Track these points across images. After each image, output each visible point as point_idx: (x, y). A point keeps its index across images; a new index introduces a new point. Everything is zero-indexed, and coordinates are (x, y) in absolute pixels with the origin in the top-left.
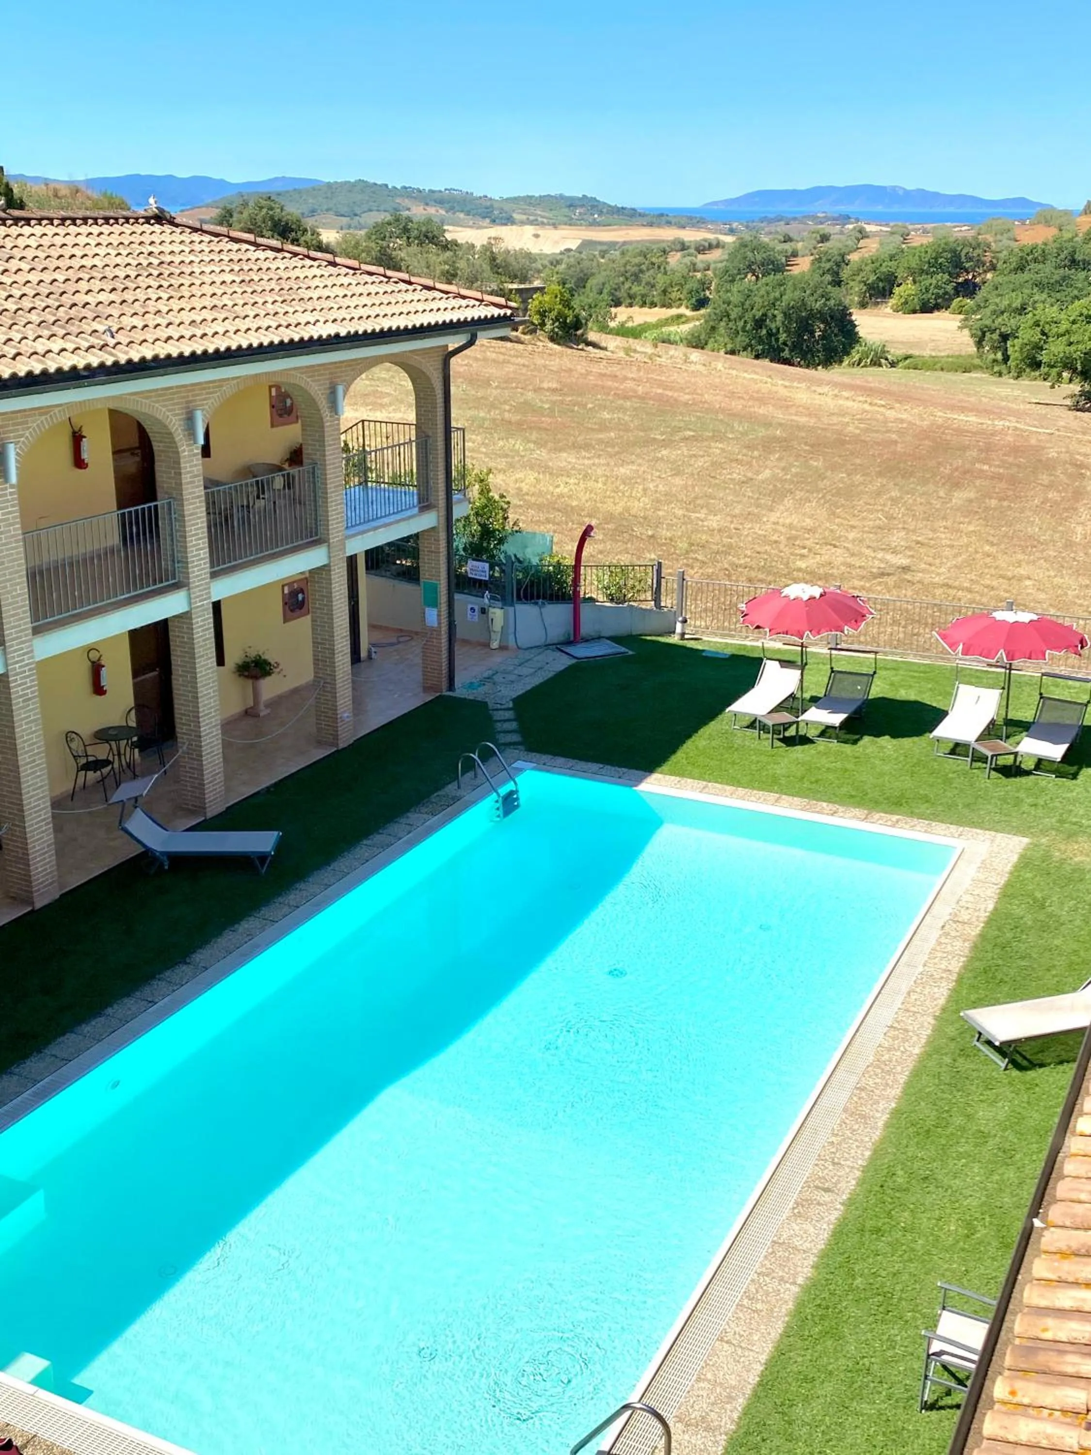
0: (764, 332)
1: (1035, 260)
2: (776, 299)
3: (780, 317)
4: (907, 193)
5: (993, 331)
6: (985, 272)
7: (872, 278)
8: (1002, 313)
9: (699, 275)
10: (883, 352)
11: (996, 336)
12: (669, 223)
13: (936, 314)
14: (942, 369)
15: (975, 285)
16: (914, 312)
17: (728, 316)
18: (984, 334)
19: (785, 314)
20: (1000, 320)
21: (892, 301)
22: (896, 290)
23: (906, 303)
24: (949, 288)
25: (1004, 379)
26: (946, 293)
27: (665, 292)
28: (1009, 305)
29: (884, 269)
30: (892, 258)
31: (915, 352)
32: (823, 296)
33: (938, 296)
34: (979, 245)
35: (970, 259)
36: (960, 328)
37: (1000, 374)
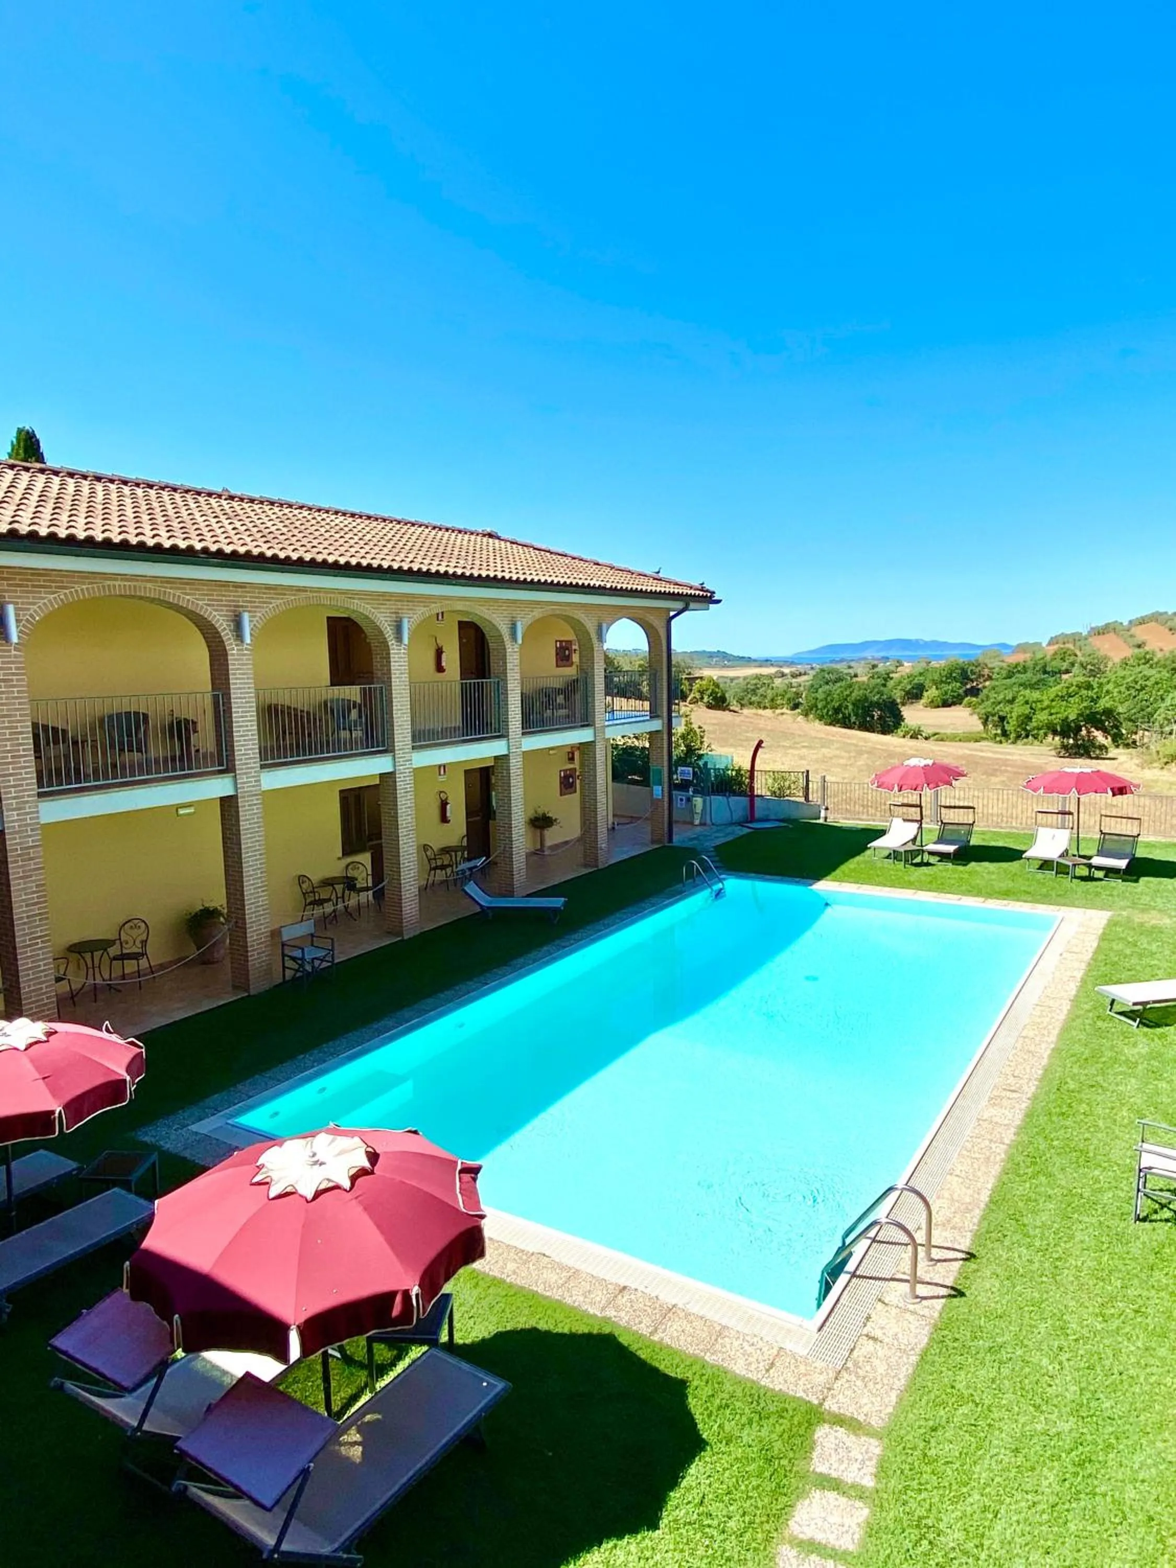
0: (841, 716)
1: (1019, 672)
2: (847, 696)
3: (850, 707)
4: (926, 643)
5: (993, 715)
6: (985, 681)
7: (909, 687)
8: (1000, 703)
9: (794, 690)
10: (919, 731)
11: (996, 718)
12: (772, 665)
13: (953, 708)
14: (960, 740)
15: (978, 689)
16: (938, 707)
17: (816, 706)
18: (988, 717)
19: (853, 704)
20: (998, 708)
21: (922, 701)
22: (925, 694)
23: (932, 701)
24: (961, 691)
25: (1004, 745)
26: (959, 695)
27: (772, 700)
28: (1004, 698)
29: (916, 681)
30: (921, 674)
31: (942, 731)
32: (878, 693)
33: (954, 697)
34: (979, 665)
35: (973, 673)
36: (971, 714)
37: (1001, 742)
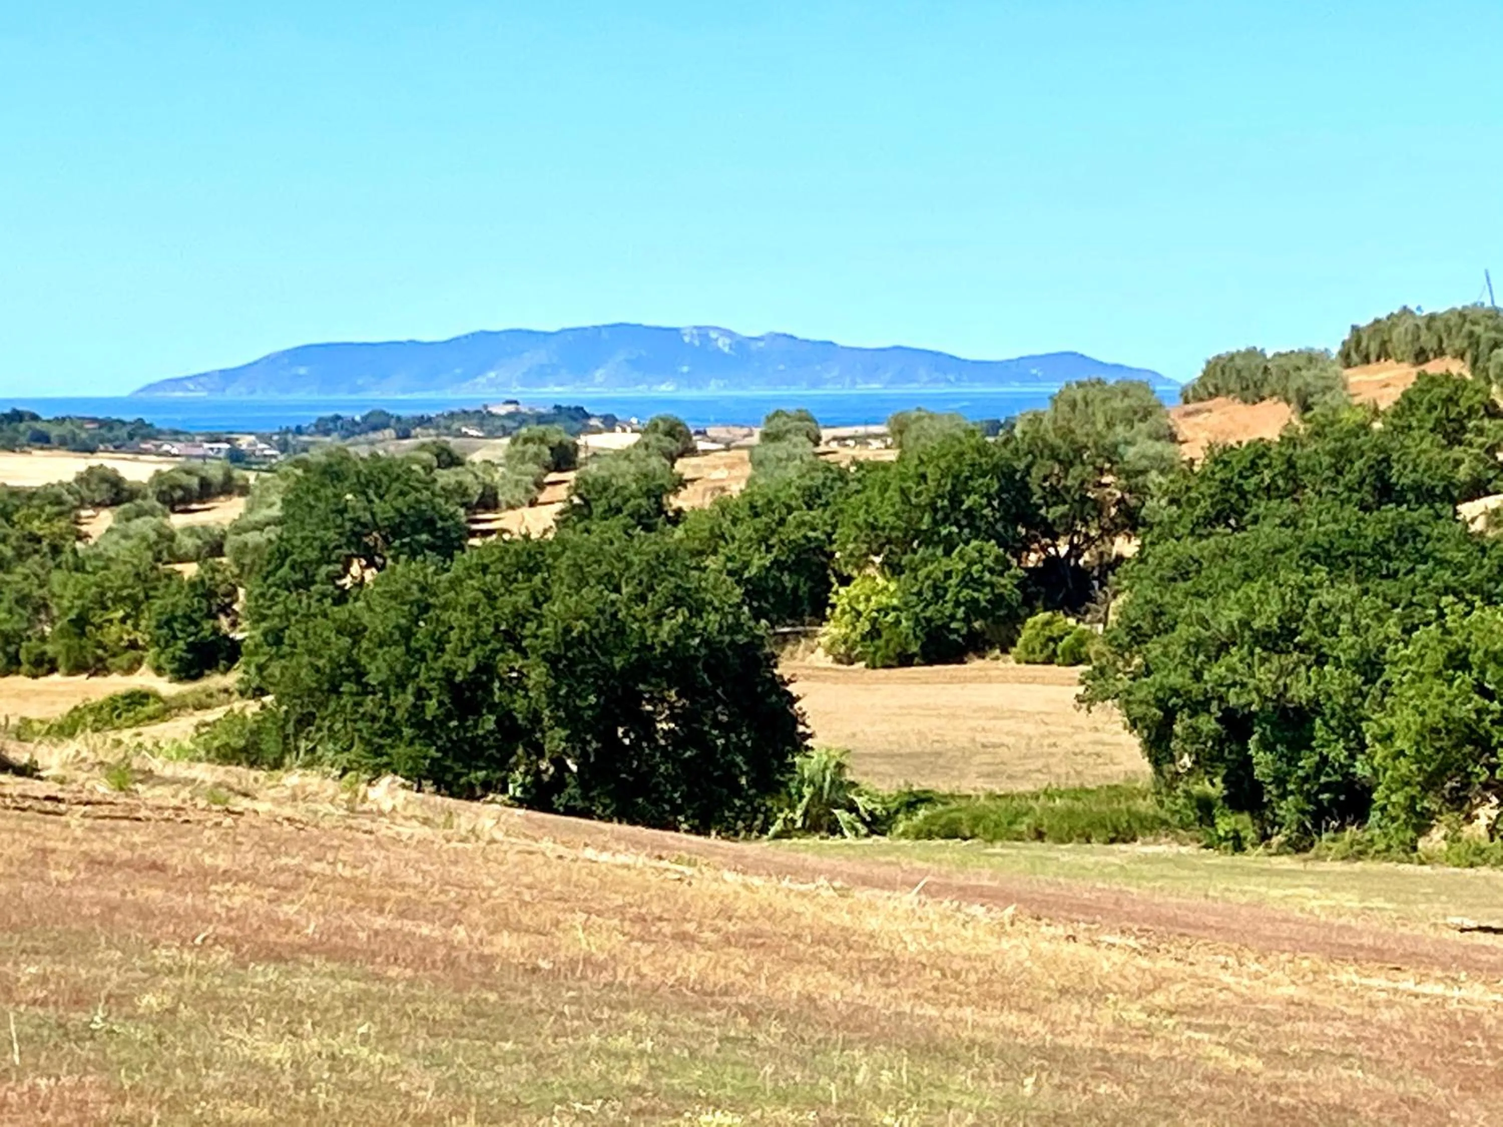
5: (1198, 707)
6: (1109, 533)
9: (190, 570)
13: (975, 665)
14: (1040, 836)
15: (1082, 574)
16: (905, 660)
17: (359, 675)
18: (1170, 715)
20: (1218, 670)
21: (831, 630)
22: (841, 596)
23: (874, 633)
24: (1006, 583)
25: (1254, 857)
26: (998, 600)
27: (80, 623)
29: (792, 533)
30: (812, 498)
31: (942, 787)
32: (678, 602)
